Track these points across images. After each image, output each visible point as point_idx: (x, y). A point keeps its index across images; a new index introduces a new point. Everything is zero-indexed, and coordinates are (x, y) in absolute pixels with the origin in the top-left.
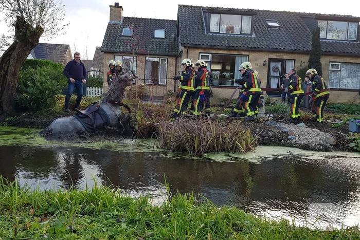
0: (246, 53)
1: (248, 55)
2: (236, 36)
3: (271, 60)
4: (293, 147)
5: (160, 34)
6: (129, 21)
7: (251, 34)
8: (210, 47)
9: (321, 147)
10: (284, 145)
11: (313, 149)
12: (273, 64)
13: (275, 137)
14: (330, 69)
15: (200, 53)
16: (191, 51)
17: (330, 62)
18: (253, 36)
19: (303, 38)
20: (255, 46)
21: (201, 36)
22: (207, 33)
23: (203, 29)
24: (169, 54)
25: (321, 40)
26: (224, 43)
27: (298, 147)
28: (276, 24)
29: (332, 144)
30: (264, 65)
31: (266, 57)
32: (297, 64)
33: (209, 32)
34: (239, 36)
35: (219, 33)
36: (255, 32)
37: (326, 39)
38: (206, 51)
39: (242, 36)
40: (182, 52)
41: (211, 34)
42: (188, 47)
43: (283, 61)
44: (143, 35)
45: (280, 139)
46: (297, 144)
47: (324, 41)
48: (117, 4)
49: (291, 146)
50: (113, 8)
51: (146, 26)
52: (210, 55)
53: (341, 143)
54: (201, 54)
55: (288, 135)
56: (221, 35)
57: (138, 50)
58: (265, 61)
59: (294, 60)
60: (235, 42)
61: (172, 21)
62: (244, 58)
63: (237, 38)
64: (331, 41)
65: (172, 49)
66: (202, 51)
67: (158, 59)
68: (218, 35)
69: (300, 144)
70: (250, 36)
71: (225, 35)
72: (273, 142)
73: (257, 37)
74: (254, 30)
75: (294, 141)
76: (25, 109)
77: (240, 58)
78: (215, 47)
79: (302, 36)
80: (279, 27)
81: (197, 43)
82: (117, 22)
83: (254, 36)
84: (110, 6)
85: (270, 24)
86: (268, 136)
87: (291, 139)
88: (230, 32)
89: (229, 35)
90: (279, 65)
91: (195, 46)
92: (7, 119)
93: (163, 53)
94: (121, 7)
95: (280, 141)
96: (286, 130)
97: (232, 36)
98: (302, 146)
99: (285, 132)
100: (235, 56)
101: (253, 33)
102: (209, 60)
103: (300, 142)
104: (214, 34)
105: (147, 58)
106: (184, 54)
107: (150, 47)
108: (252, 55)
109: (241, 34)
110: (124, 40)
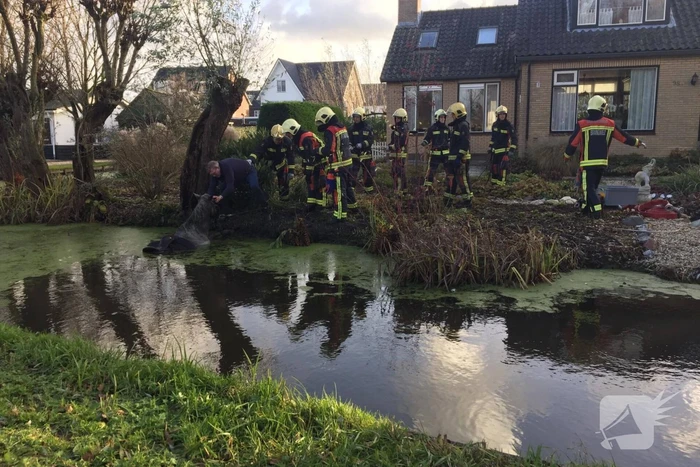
0: (652, 63)
1: (658, 66)
2: (632, 28)
4: (647, 272)
5: (487, 36)
6: (432, 17)
7: (668, 21)
8: (576, 57)
9: (699, 276)
10: (631, 269)
11: (679, 279)
13: (616, 253)
15: (554, 70)
16: (535, 69)
18: (670, 26)
20: (673, 46)
21: (557, 36)
22: (571, 30)
23: (564, 23)
24: (503, 74)
26: (605, 47)
27: (655, 274)
30: (693, 83)
31: (697, 66)
33: (574, 25)
34: (640, 28)
35: (596, 26)
36: (676, 16)
38: (568, 66)
39: (647, 27)
41: (579, 31)
42: (531, 61)
44: (456, 42)
45: (625, 256)
46: (655, 266)
49: (643, 269)
51: (462, 23)
52: (575, 72)
54: (556, 73)
55: (645, 250)
56: (601, 30)
57: (445, 71)
58: (696, 76)
60: (628, 42)
62: (650, 73)
63: (633, 33)
66: (555, 66)
67: (483, 85)
68: (593, 30)
69: (661, 267)
70: (663, 26)
71: (609, 29)
72: (610, 263)
73: (679, 25)
74: (675, 11)
75: (652, 261)
77: (640, 73)
78: (585, 56)
81: (549, 53)
82: (410, 23)
83: (673, 24)
86: (603, 252)
87: (648, 257)
88: (621, 21)
89: (617, 29)
91: (545, 58)
93: (491, 75)
95: (624, 260)
96: (644, 239)
97: (624, 28)
98: (663, 272)
99: (641, 243)
100: (630, 71)
101: (672, 18)
102: (575, 83)
103: (662, 263)
104: (586, 30)
105: (461, 86)
106: (524, 76)
107: (467, 64)
108: (666, 65)
109: (645, 23)
110: (421, 55)
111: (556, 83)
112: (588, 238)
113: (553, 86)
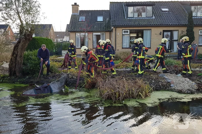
0: (149, 28)
1: (151, 29)
2: (143, 18)
3: (164, 31)
4: (173, 91)
5: (100, 19)
6: (82, 12)
7: (152, 17)
8: (129, 26)
9: (189, 92)
10: (168, 90)
11: (184, 93)
12: (165, 33)
13: (163, 86)
14: (200, 34)
15: (123, 30)
16: (117, 29)
17: (199, 30)
19: (183, 17)
20: (155, 24)
21: (123, 20)
22: (127, 18)
23: (124, 16)
24: (106, 30)
25: (193, 18)
26: (136, 23)
27: (176, 91)
28: (167, 10)
29: (196, 89)
30: (160, 34)
31: (161, 30)
32: (180, 32)
33: (127, 17)
34: (145, 18)
35: (133, 17)
36: (154, 15)
37: (196, 16)
38: (127, 28)
39: (147, 18)
40: (112, 29)
41: (129, 18)
42: (116, 27)
43: (171, 31)
44: (91, 20)
45: (166, 86)
46: (175, 89)
47: (195, 18)
48: (75, 4)
49: (172, 90)
50: (74, 6)
51: (92, 14)
52: (129, 30)
53: (201, 88)
54: (123, 31)
55: (170, 84)
56: (135, 18)
57: (88, 29)
58: (161, 32)
59: (178, 30)
60: (143, 22)
61: (107, 10)
62: (149, 31)
63: (144, 20)
64: (199, 18)
65: (107, 27)
66: (124, 29)
67: (100, 33)
68: (133, 18)
69: (177, 90)
70: (151, 18)
71: (137, 18)
72: (162, 89)
73: (156, 18)
74: (154, 14)
75: (174, 88)
76: (28, 74)
77: (146, 31)
78: (131, 26)
79: (182, 16)
80: (169, 11)
82: (76, 14)
83: (154, 17)
84: (72, 5)
85: (163, 10)
86: (159, 85)
87: (172, 87)
88: (140, 16)
89: (139, 18)
90: (169, 33)
91: (120, 26)
92: (19, 80)
93: (102, 30)
94: (78, 5)
95: (166, 88)
96: (169, 81)
97: (141, 18)
98: (178, 91)
99: (169, 82)
100: (143, 30)
101: (153, 16)
102: (129, 34)
103: (177, 88)
104: (131, 18)
105: (93, 34)
106: (114, 31)
107: (95, 27)
108: (153, 29)
109: (146, 17)
110: (81, 24)
111: (123, 34)
112: (153, 81)
113: (122, 34)
